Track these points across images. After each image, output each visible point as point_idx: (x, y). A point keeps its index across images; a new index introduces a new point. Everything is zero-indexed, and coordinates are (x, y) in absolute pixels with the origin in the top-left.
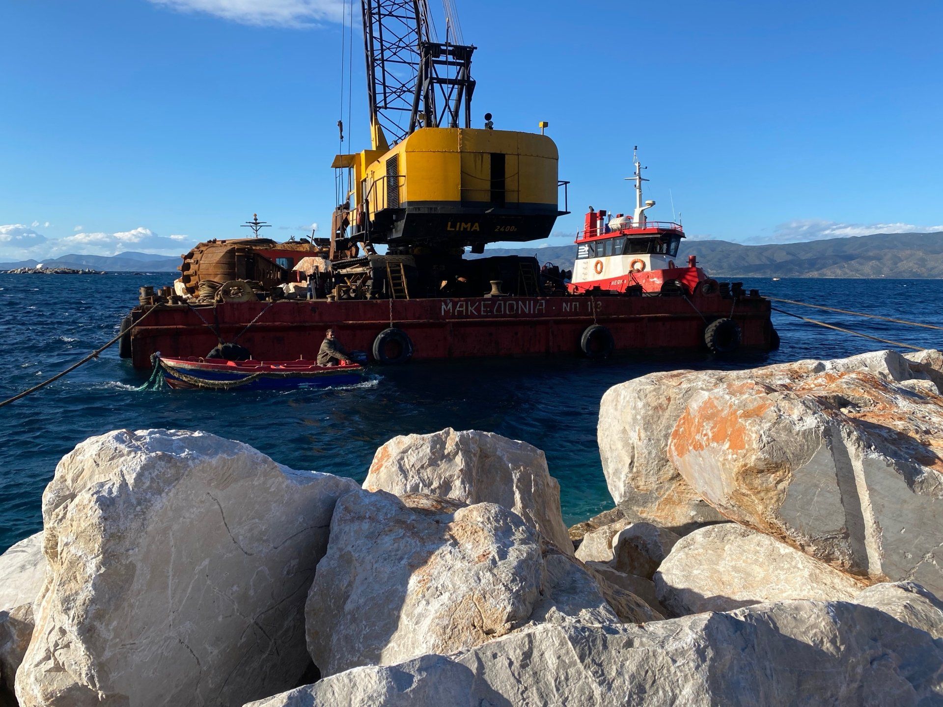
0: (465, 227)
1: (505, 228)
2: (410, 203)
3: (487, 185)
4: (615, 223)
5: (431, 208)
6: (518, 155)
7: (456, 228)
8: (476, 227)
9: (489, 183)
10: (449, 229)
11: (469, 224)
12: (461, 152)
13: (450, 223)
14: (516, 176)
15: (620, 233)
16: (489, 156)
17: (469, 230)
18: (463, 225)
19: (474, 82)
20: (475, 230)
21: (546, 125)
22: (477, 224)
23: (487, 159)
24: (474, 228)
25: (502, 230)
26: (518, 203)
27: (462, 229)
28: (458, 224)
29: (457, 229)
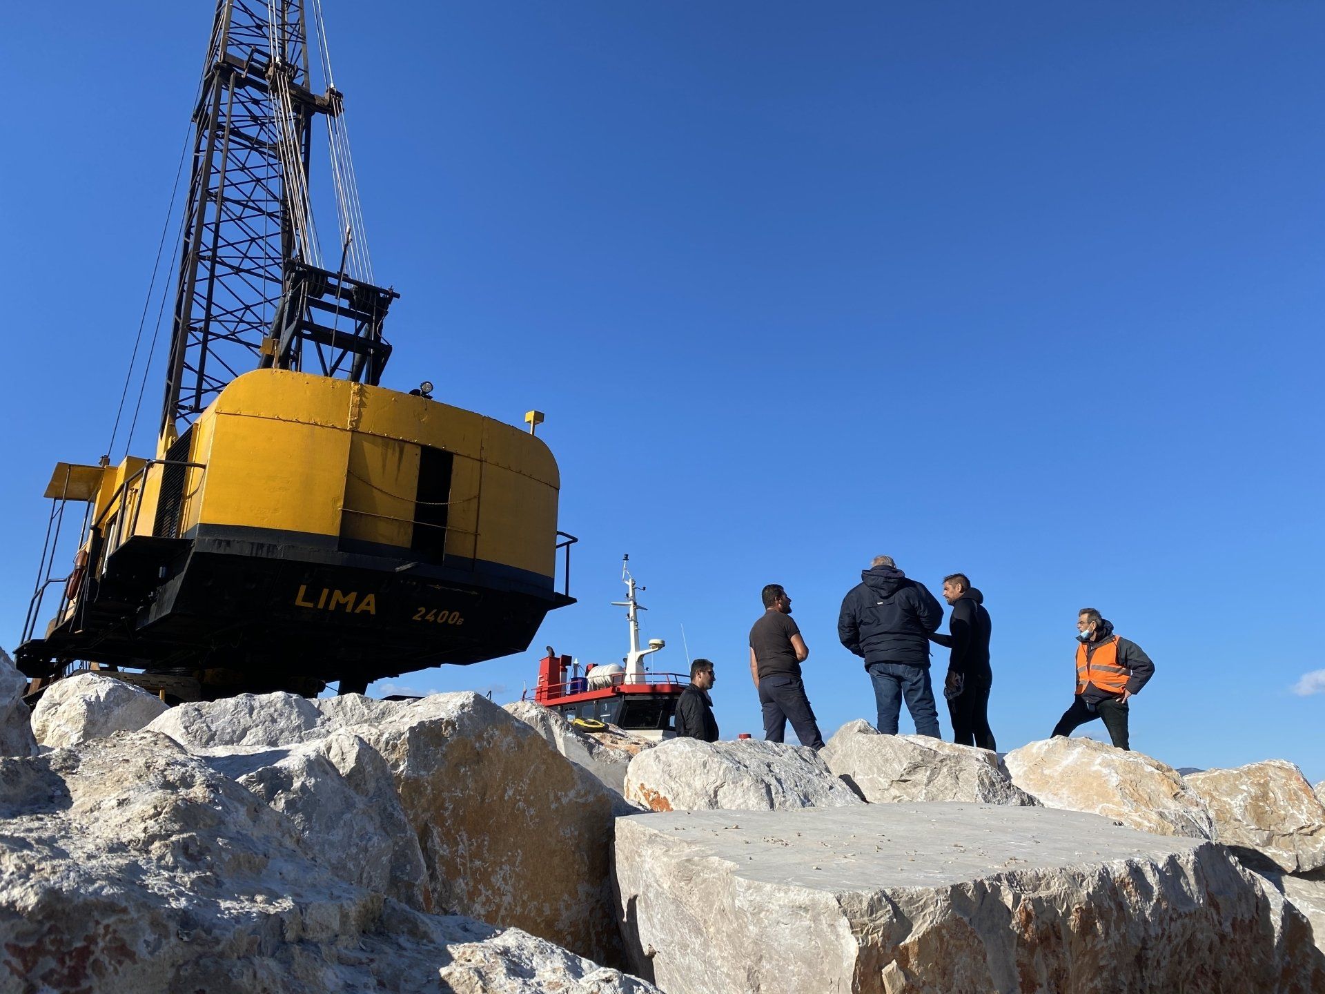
0: (343, 600)
1: (436, 615)
2: (206, 528)
3: (407, 512)
4: (601, 674)
5: (262, 546)
6: (481, 461)
7: (316, 604)
8: (369, 604)
9: (412, 507)
10: (299, 602)
11: (352, 596)
12: (354, 431)
13: (303, 589)
14: (474, 504)
15: (613, 691)
16: (418, 451)
17: (349, 609)
18: (338, 594)
19: (388, 350)
20: (366, 613)
21: (539, 417)
22: (371, 598)
23: (413, 459)
24: (362, 607)
25: (430, 618)
26: (474, 561)
27: (332, 606)
28: (326, 591)
29: (321, 605)
